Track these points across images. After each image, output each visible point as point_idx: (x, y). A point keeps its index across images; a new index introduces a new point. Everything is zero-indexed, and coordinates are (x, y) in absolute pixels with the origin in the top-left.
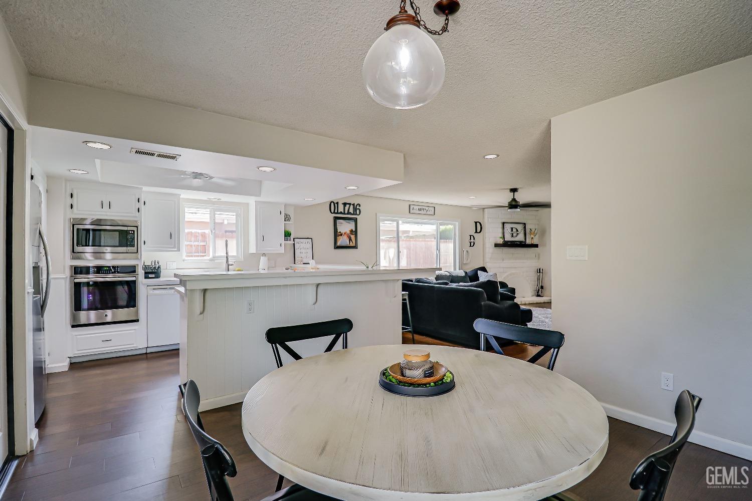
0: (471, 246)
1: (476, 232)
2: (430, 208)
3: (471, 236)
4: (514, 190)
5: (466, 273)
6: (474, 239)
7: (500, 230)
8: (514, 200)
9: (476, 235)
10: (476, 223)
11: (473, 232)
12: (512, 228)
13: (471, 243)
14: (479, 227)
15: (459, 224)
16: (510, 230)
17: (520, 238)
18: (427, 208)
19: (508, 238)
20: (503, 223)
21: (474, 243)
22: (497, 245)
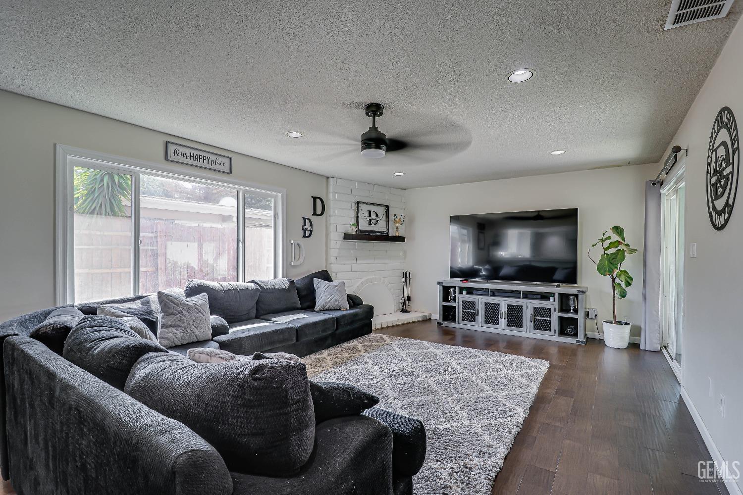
0: (305, 236)
1: (315, 214)
2: (220, 159)
3: (305, 219)
4: (374, 109)
5: (292, 282)
6: (311, 225)
7: (353, 214)
8: (374, 128)
9: (314, 219)
10: (315, 198)
11: (309, 214)
12: (370, 212)
13: (305, 231)
14: (319, 205)
15: (283, 197)
16: (367, 214)
17: (381, 227)
18: (213, 158)
19: (364, 226)
20: (358, 203)
21: (311, 232)
22: (347, 237)
